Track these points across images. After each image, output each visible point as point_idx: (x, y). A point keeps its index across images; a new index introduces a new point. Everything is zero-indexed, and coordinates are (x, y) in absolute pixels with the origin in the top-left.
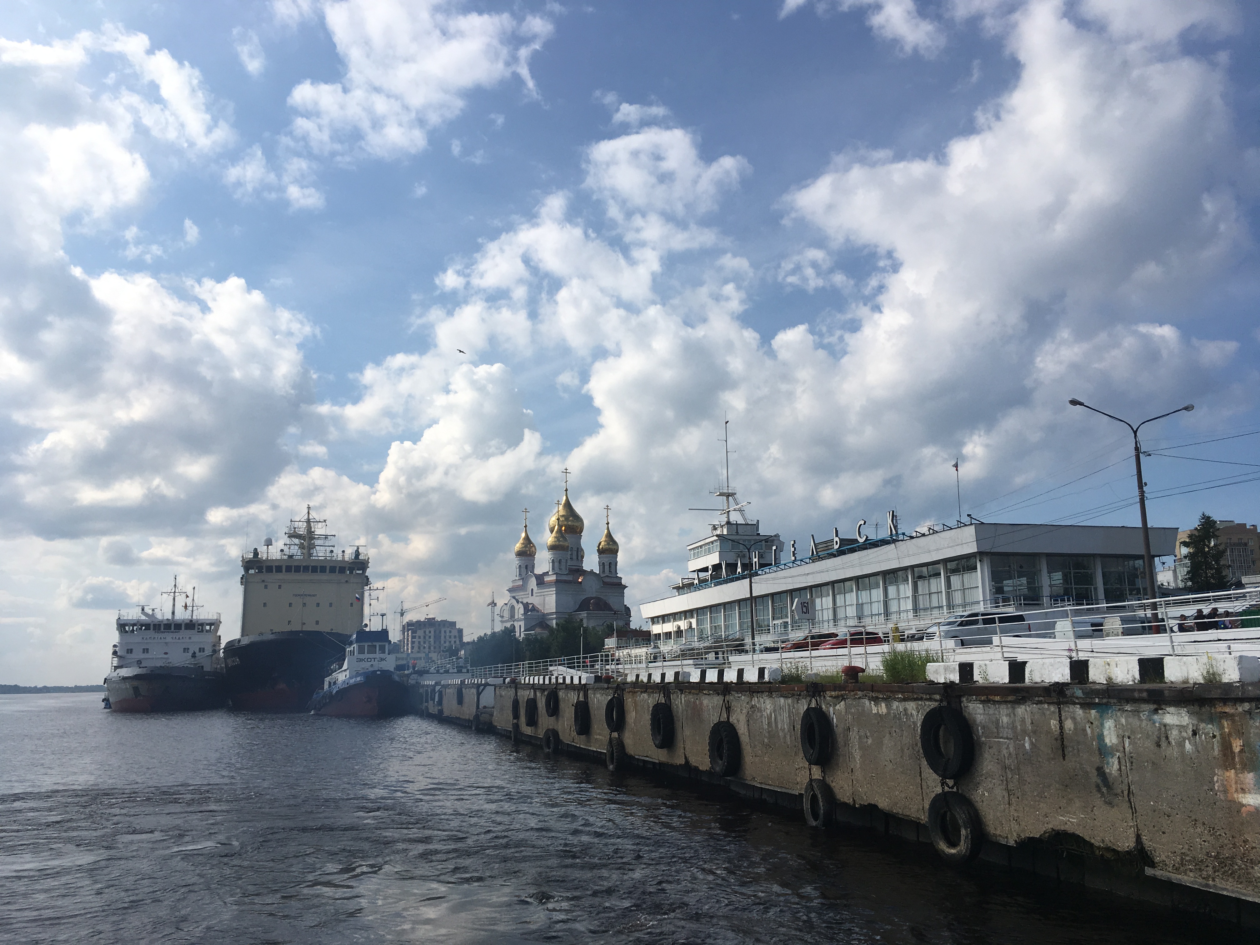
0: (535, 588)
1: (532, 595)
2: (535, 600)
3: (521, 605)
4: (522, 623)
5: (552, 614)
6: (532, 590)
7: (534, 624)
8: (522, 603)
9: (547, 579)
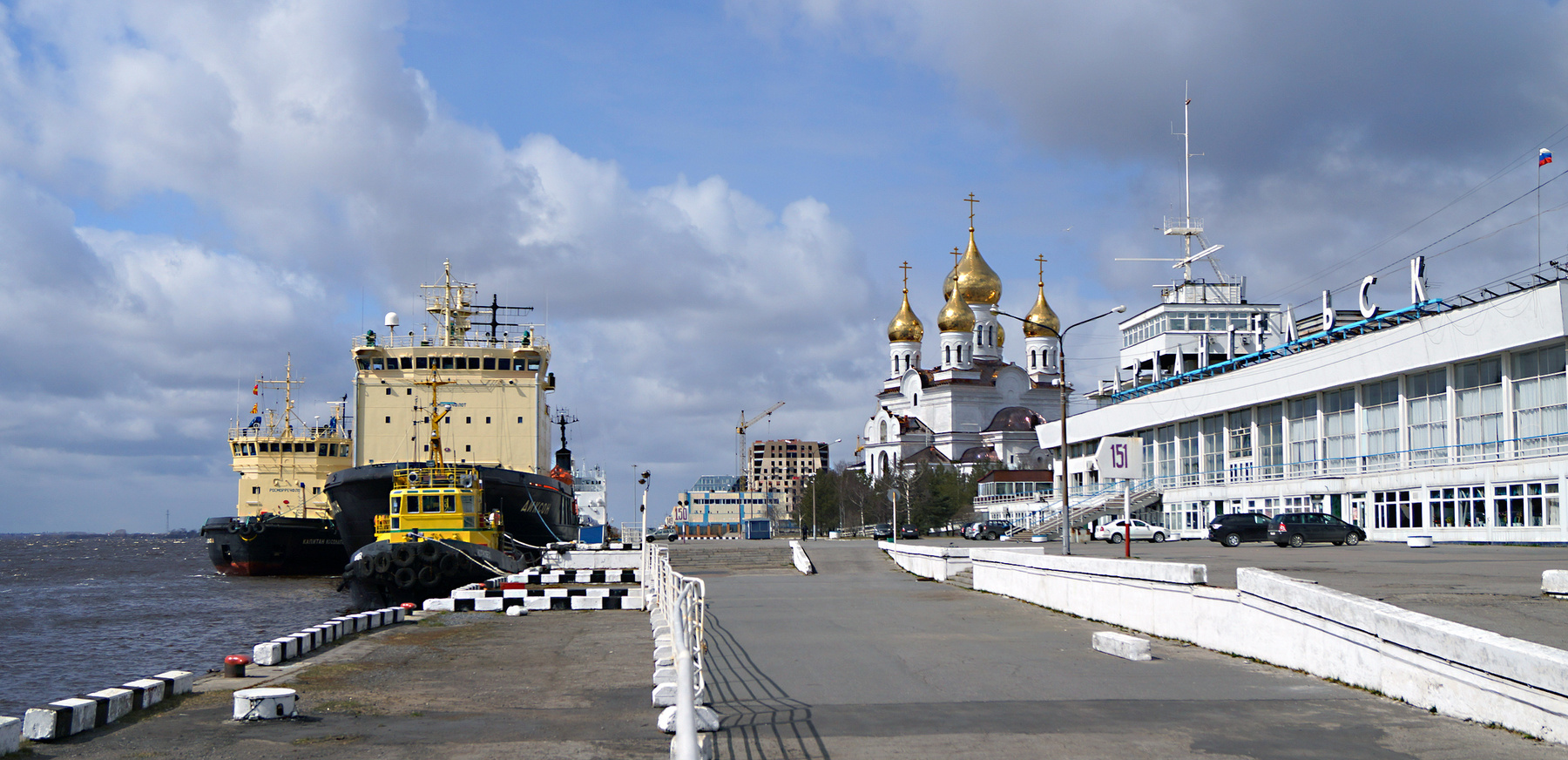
0: (920, 393)
1: (916, 404)
2: (920, 413)
3: (895, 421)
4: (898, 449)
5: (944, 434)
6: (916, 395)
7: (916, 450)
8: (897, 416)
9: (938, 377)
